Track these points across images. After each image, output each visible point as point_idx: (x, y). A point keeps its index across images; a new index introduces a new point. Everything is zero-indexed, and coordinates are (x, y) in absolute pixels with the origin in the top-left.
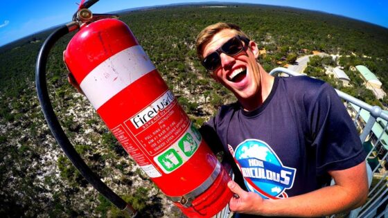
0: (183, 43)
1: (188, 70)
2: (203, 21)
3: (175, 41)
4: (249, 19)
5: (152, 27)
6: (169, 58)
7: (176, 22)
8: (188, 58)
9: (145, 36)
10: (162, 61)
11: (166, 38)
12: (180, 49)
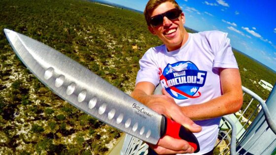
0: (73, 29)
1: (73, 52)
2: (94, 14)
3: (67, 26)
4: (129, 21)
5: (51, 10)
6: (59, 39)
7: (72, 10)
8: (74, 42)
9: (43, 17)
10: (53, 40)
11: (60, 22)
12: (70, 33)
